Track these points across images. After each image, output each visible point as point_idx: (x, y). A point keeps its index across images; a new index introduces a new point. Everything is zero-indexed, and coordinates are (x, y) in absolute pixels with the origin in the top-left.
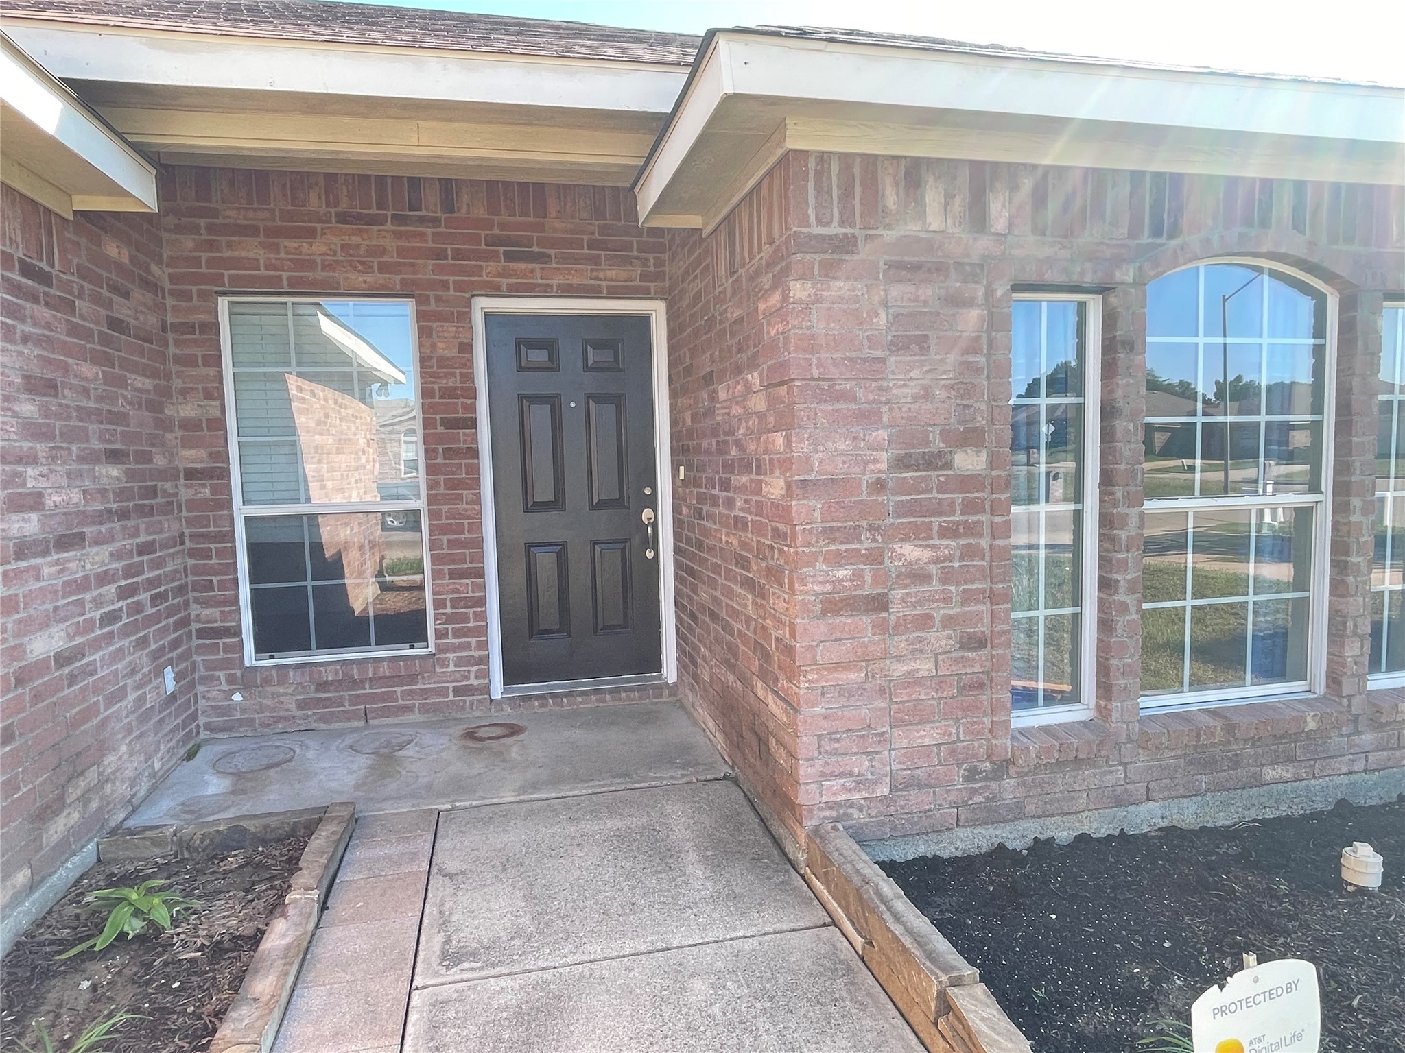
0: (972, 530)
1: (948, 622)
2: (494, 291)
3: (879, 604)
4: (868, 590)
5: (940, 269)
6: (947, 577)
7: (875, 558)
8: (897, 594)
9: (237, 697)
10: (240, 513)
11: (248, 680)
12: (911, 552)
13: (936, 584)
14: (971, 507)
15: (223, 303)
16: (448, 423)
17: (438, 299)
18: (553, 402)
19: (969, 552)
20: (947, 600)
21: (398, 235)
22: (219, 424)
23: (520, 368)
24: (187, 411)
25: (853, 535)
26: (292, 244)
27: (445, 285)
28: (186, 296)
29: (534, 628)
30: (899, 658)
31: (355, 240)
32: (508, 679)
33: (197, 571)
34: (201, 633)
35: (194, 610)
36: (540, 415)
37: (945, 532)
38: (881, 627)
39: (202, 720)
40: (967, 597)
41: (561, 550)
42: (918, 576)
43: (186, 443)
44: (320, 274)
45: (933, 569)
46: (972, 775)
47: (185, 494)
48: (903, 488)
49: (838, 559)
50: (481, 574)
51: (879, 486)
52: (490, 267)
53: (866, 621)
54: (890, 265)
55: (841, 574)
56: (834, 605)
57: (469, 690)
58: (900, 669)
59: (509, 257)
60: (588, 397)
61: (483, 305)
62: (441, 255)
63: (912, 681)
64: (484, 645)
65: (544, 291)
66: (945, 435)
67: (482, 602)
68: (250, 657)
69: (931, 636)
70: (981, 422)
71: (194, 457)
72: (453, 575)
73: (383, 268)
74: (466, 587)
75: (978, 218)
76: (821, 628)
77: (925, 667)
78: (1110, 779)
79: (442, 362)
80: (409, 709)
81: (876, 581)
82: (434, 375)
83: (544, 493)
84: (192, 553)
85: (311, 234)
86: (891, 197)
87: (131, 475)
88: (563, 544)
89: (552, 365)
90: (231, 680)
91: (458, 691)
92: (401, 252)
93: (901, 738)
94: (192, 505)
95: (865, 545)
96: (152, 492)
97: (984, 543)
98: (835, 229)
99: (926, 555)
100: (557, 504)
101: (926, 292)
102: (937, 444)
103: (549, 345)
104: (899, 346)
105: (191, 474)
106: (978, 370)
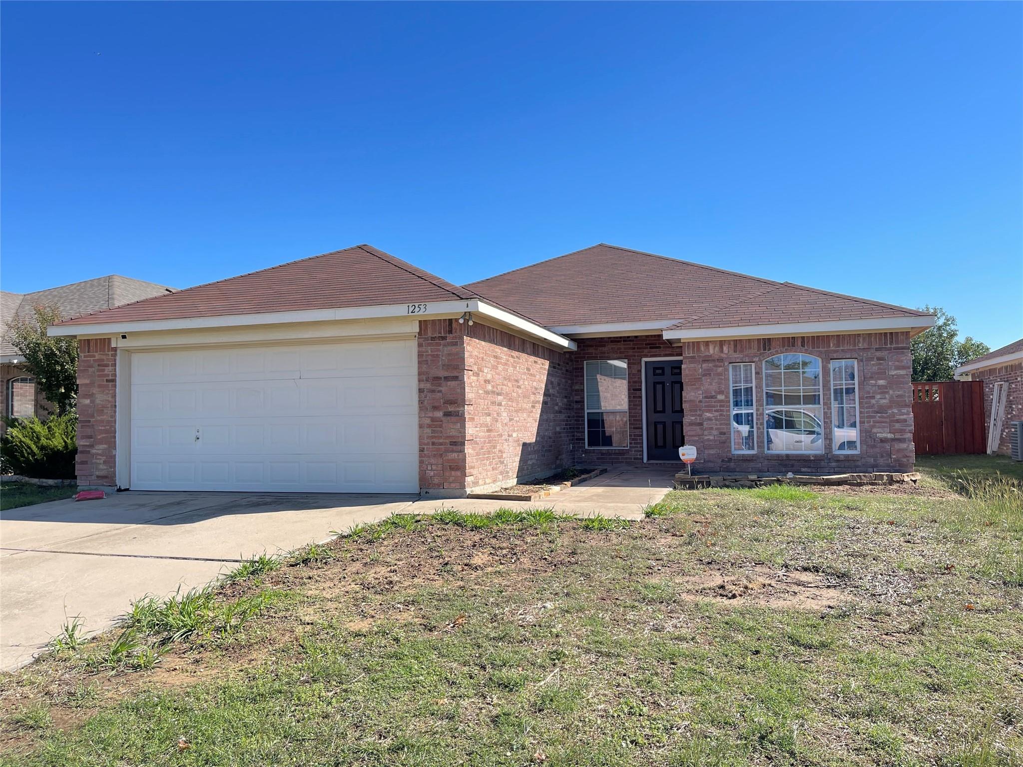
0: (721, 411)
1: (717, 429)
2: (646, 356)
3: (701, 424)
4: (698, 421)
5: (714, 360)
6: (716, 420)
7: (700, 415)
8: (705, 423)
9: (583, 455)
10: (586, 411)
11: (586, 452)
12: (708, 415)
13: (714, 421)
14: (721, 406)
15: (585, 362)
16: (634, 390)
17: (633, 359)
18: (663, 383)
19: (721, 415)
20: (716, 425)
21: (624, 345)
22: (583, 390)
23: (654, 375)
24: (577, 387)
25: (696, 411)
26: (601, 348)
27: (635, 356)
28: (578, 361)
29: (656, 446)
30: (706, 435)
31: (615, 346)
32: (648, 459)
33: (577, 424)
34: (577, 439)
35: (576, 434)
36: (659, 387)
37: (715, 411)
38: (702, 429)
39: (576, 460)
40: (721, 424)
41: (664, 424)
42: (709, 419)
43: (576, 395)
44: (607, 355)
45: (713, 418)
46: (723, 461)
47: (575, 407)
48: (706, 402)
49: (693, 416)
50: (642, 428)
51: (700, 401)
52: (646, 351)
53: (698, 427)
54: (703, 360)
55: (693, 418)
56: (691, 424)
57: (637, 459)
58: (706, 438)
59: (651, 348)
60: (672, 382)
61: (645, 359)
62: (634, 349)
63: (709, 440)
64: (642, 447)
65: (660, 356)
66: (715, 392)
67: (642, 435)
68: (586, 447)
69: (713, 432)
70: (723, 389)
71: (577, 398)
72: (634, 428)
73: (620, 353)
74: (637, 432)
75: (722, 351)
76: (689, 428)
77: (712, 438)
78: (758, 466)
79: (634, 374)
80: (623, 462)
81: (700, 420)
82: (631, 378)
83: (659, 408)
84: (576, 420)
85: (604, 346)
86: (702, 348)
87: (568, 401)
88: (665, 422)
89: (663, 374)
90: (582, 451)
91: (634, 459)
92: (625, 349)
93: (706, 452)
94: (577, 409)
95: (698, 413)
96: (570, 405)
97: (725, 413)
98: (691, 355)
99: (712, 415)
100: (663, 411)
101: (710, 365)
102: (714, 394)
103: (663, 369)
104: (705, 375)
105: (577, 402)
106: (722, 379)
